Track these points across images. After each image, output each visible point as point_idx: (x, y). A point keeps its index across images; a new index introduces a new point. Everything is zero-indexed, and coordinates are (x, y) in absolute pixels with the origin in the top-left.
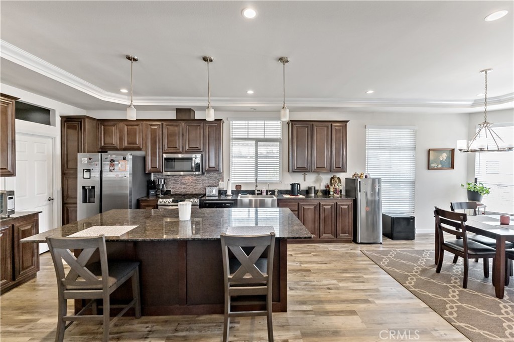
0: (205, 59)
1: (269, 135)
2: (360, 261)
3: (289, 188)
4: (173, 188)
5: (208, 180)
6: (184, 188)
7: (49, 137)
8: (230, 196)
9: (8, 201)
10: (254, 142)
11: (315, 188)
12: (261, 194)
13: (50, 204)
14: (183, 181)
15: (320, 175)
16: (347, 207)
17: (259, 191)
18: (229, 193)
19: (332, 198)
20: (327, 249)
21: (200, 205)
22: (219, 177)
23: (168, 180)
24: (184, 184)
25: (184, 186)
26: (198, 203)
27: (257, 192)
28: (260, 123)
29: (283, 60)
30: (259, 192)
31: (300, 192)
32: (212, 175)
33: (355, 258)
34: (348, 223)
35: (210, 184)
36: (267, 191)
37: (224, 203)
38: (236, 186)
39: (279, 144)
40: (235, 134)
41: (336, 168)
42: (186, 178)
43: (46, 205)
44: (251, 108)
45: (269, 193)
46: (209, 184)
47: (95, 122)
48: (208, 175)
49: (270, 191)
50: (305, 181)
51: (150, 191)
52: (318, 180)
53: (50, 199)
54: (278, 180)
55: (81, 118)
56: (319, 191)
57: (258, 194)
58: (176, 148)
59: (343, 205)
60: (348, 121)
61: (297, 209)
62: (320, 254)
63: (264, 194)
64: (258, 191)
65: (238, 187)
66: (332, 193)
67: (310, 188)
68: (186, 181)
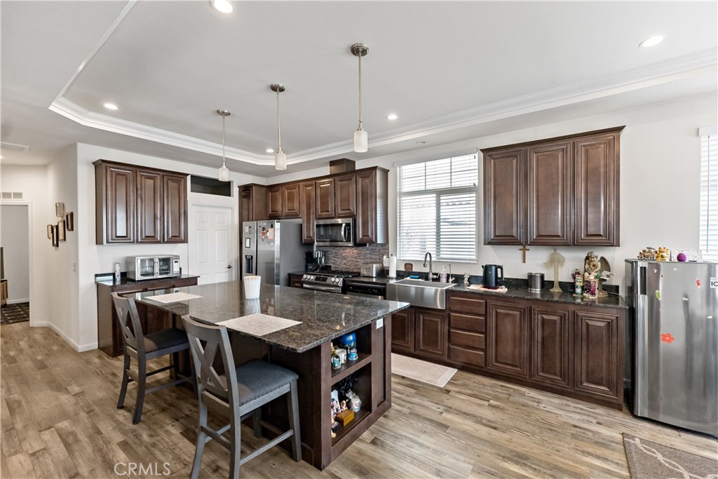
0: (274, 88)
1: (458, 182)
2: (589, 454)
3: (480, 273)
4: (334, 263)
5: (370, 254)
6: (345, 264)
7: (229, 208)
8: (392, 278)
9: (175, 264)
10: (435, 195)
11: (542, 276)
12: (438, 280)
13: (229, 272)
14: (344, 255)
15: (558, 251)
16: (602, 324)
17: (436, 274)
18: (393, 274)
19: (579, 301)
20: (535, 404)
21: (342, 287)
22: (384, 251)
23: (329, 253)
24: (344, 259)
25: (344, 261)
26: (340, 284)
27: (431, 276)
28: (443, 164)
29: (357, 51)
30: (435, 277)
31: (499, 282)
32: (374, 248)
33: (578, 443)
34: (609, 362)
35: (373, 261)
36: (448, 276)
37: (369, 287)
38: (406, 264)
39: (474, 195)
40: (407, 186)
41: (588, 235)
42: (346, 251)
43: (225, 272)
44: (416, 141)
45: (451, 280)
46: (371, 261)
47: (265, 189)
48: (371, 247)
49: (453, 276)
50: (524, 262)
51: (309, 265)
52: (554, 262)
53: (229, 267)
54: (474, 257)
55: (250, 187)
56: (556, 284)
57: (434, 280)
58: (328, 211)
59: (591, 318)
60: (624, 127)
61: (484, 313)
62: (507, 407)
63: (444, 280)
64: (434, 274)
65: (407, 266)
66: (579, 290)
67: (531, 276)
68: (347, 254)
